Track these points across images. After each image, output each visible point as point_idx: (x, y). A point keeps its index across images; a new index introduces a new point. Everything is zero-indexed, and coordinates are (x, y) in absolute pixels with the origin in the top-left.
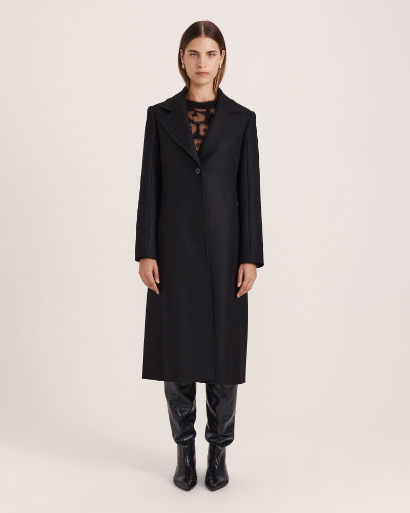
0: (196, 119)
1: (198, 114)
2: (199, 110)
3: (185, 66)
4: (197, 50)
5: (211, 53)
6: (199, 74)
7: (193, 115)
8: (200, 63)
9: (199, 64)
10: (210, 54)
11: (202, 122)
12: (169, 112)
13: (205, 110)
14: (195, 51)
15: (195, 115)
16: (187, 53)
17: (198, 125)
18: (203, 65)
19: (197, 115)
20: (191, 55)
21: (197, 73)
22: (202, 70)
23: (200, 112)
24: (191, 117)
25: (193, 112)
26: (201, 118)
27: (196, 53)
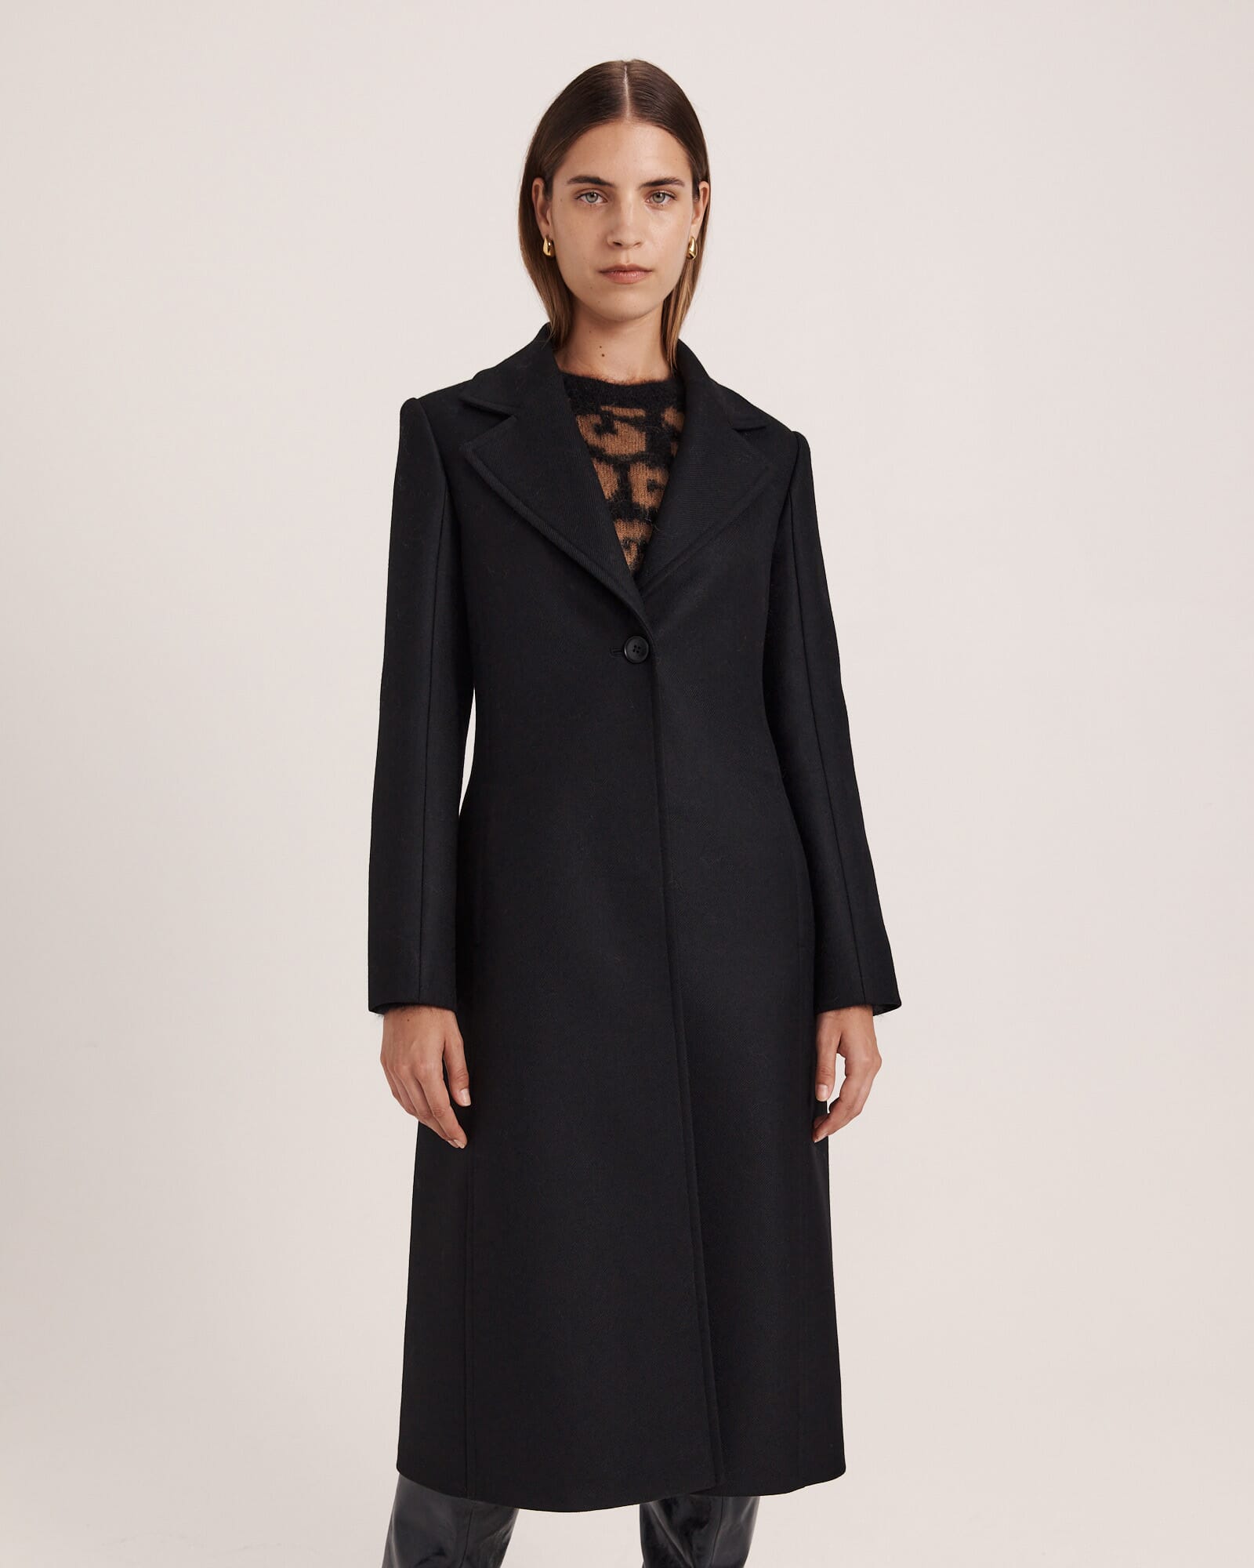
0: (613, 445)
1: (617, 425)
2: (619, 411)
3: (552, 248)
4: (603, 177)
5: (663, 189)
6: (615, 273)
7: (599, 431)
8: (616, 228)
9: (612, 232)
10: (656, 191)
11: (637, 458)
12: (502, 417)
13: (641, 413)
14: (597, 181)
15: (606, 427)
16: (562, 188)
17: (622, 466)
18: (628, 237)
19: (614, 432)
20: (578, 196)
21: (605, 272)
22: (625, 258)
23: (624, 420)
24: (591, 438)
25: (596, 419)
26: (628, 441)
27: (598, 190)
